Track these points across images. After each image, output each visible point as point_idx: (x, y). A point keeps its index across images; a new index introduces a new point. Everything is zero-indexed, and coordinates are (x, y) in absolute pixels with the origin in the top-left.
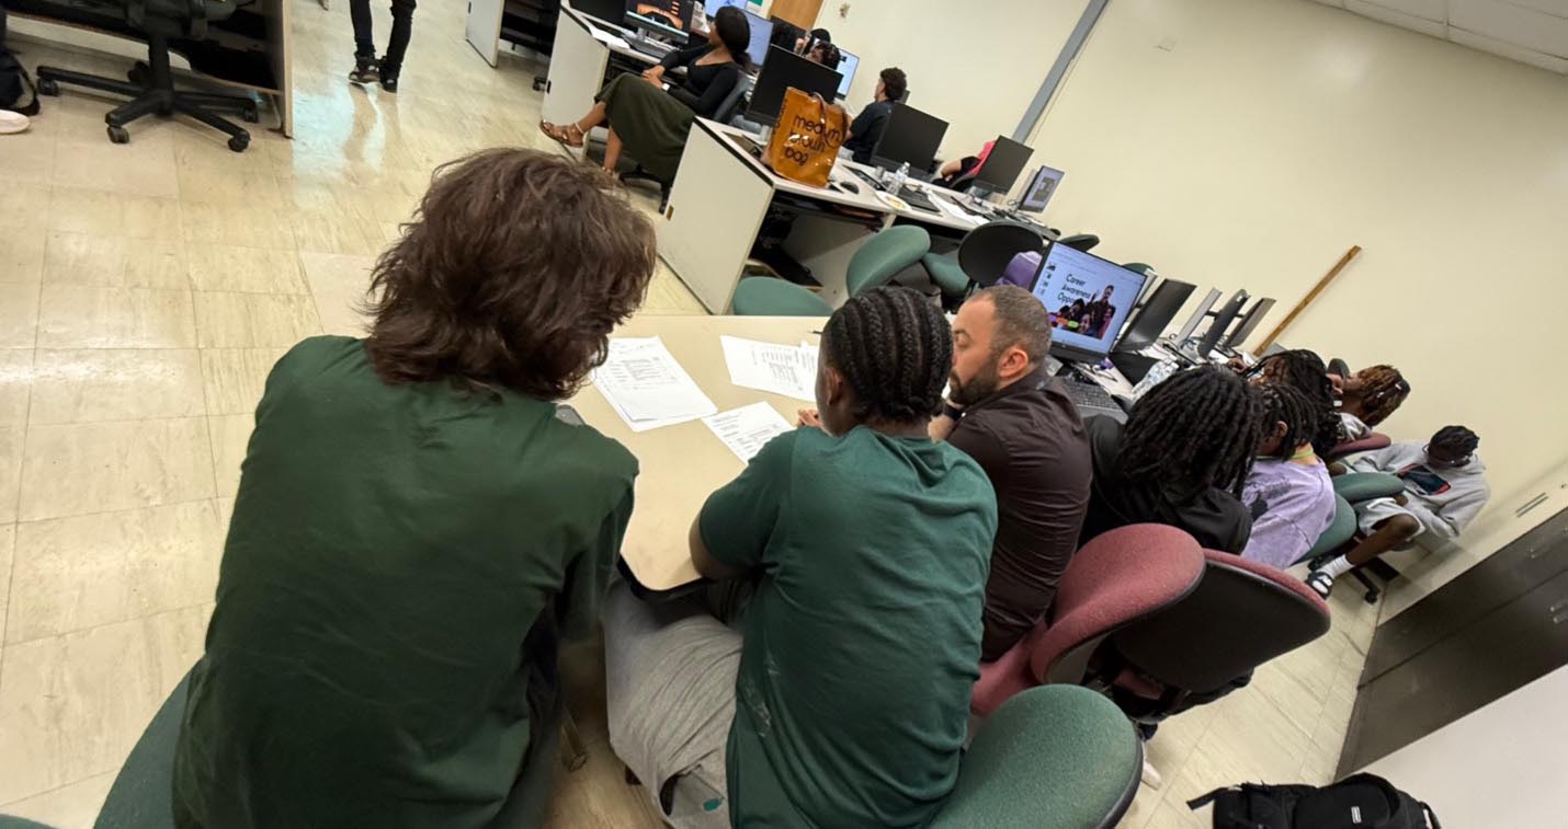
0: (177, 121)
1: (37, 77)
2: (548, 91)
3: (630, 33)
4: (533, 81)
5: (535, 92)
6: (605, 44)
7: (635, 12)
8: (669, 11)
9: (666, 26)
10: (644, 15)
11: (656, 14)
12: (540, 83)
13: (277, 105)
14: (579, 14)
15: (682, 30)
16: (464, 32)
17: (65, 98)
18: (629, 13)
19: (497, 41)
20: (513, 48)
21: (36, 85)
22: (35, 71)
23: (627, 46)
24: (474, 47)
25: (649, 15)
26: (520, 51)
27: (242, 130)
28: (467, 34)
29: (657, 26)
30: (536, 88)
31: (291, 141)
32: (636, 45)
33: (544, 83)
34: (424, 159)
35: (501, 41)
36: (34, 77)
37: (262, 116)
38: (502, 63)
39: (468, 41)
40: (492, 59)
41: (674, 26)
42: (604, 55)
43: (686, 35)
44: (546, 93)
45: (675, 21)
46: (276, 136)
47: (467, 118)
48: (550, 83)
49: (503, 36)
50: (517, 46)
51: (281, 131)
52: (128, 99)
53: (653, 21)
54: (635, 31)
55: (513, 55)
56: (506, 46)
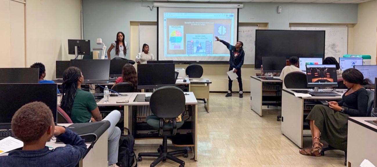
0: (167, 162)
1: (138, 156)
2: (283, 121)
3: (311, 90)
4: (276, 118)
5: (279, 122)
6: (301, 98)
7: (312, 82)
8: (326, 77)
9: (326, 83)
10: (315, 82)
11: (321, 80)
12: (280, 118)
13: (193, 150)
14: (289, 90)
15: (334, 82)
16: (250, 107)
17: (143, 161)
18: (309, 83)
19: (261, 107)
20: (268, 107)
21: (137, 159)
22: (138, 155)
23: (310, 96)
24: (254, 111)
25: (317, 81)
26: (271, 108)
27: (183, 161)
28: (251, 108)
29: (322, 84)
30: (278, 120)
31: (197, 162)
32: (314, 94)
33: (281, 117)
34: (238, 160)
35: (263, 106)
36: (137, 156)
37: (189, 155)
38: (264, 114)
39: (252, 109)
40: (260, 113)
41: (330, 82)
42: (301, 102)
43: (336, 83)
44: (282, 122)
45: (329, 80)
46: (192, 161)
47: (253, 139)
48: (283, 118)
49: (263, 104)
50: (269, 106)
51: (194, 159)
52: (157, 158)
53: (320, 83)
54: (313, 88)
55: (268, 110)
56: (265, 107)
